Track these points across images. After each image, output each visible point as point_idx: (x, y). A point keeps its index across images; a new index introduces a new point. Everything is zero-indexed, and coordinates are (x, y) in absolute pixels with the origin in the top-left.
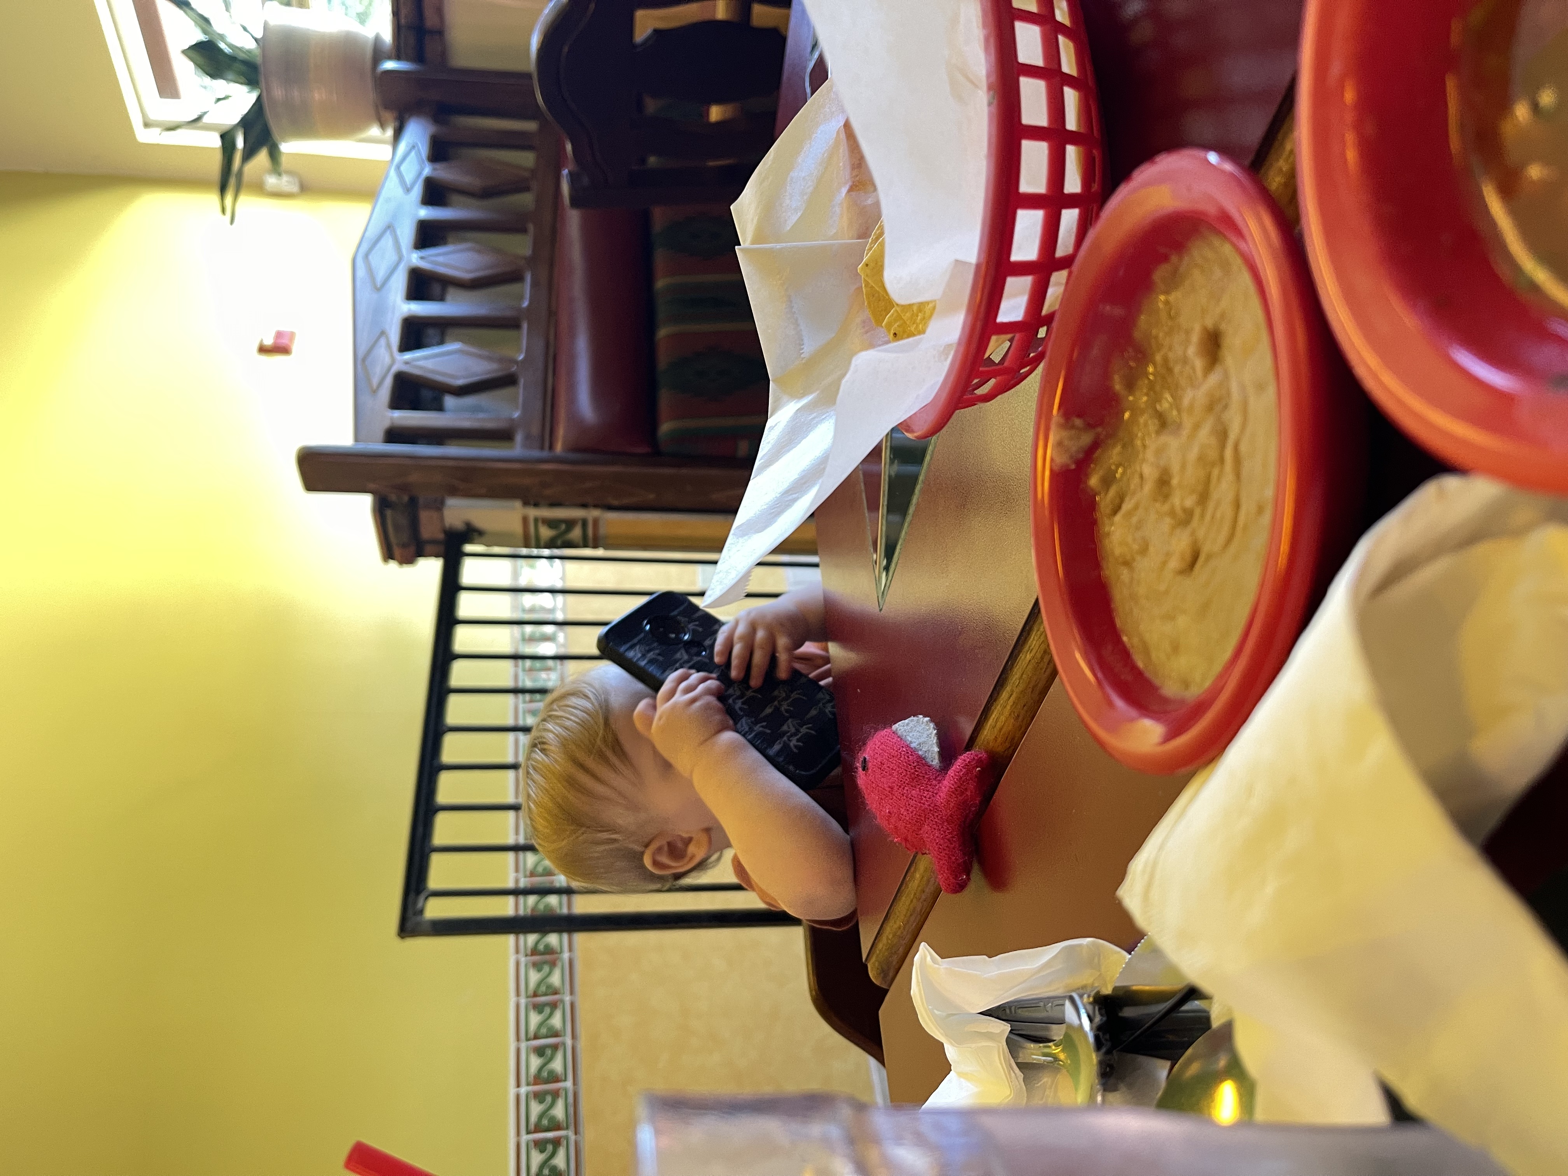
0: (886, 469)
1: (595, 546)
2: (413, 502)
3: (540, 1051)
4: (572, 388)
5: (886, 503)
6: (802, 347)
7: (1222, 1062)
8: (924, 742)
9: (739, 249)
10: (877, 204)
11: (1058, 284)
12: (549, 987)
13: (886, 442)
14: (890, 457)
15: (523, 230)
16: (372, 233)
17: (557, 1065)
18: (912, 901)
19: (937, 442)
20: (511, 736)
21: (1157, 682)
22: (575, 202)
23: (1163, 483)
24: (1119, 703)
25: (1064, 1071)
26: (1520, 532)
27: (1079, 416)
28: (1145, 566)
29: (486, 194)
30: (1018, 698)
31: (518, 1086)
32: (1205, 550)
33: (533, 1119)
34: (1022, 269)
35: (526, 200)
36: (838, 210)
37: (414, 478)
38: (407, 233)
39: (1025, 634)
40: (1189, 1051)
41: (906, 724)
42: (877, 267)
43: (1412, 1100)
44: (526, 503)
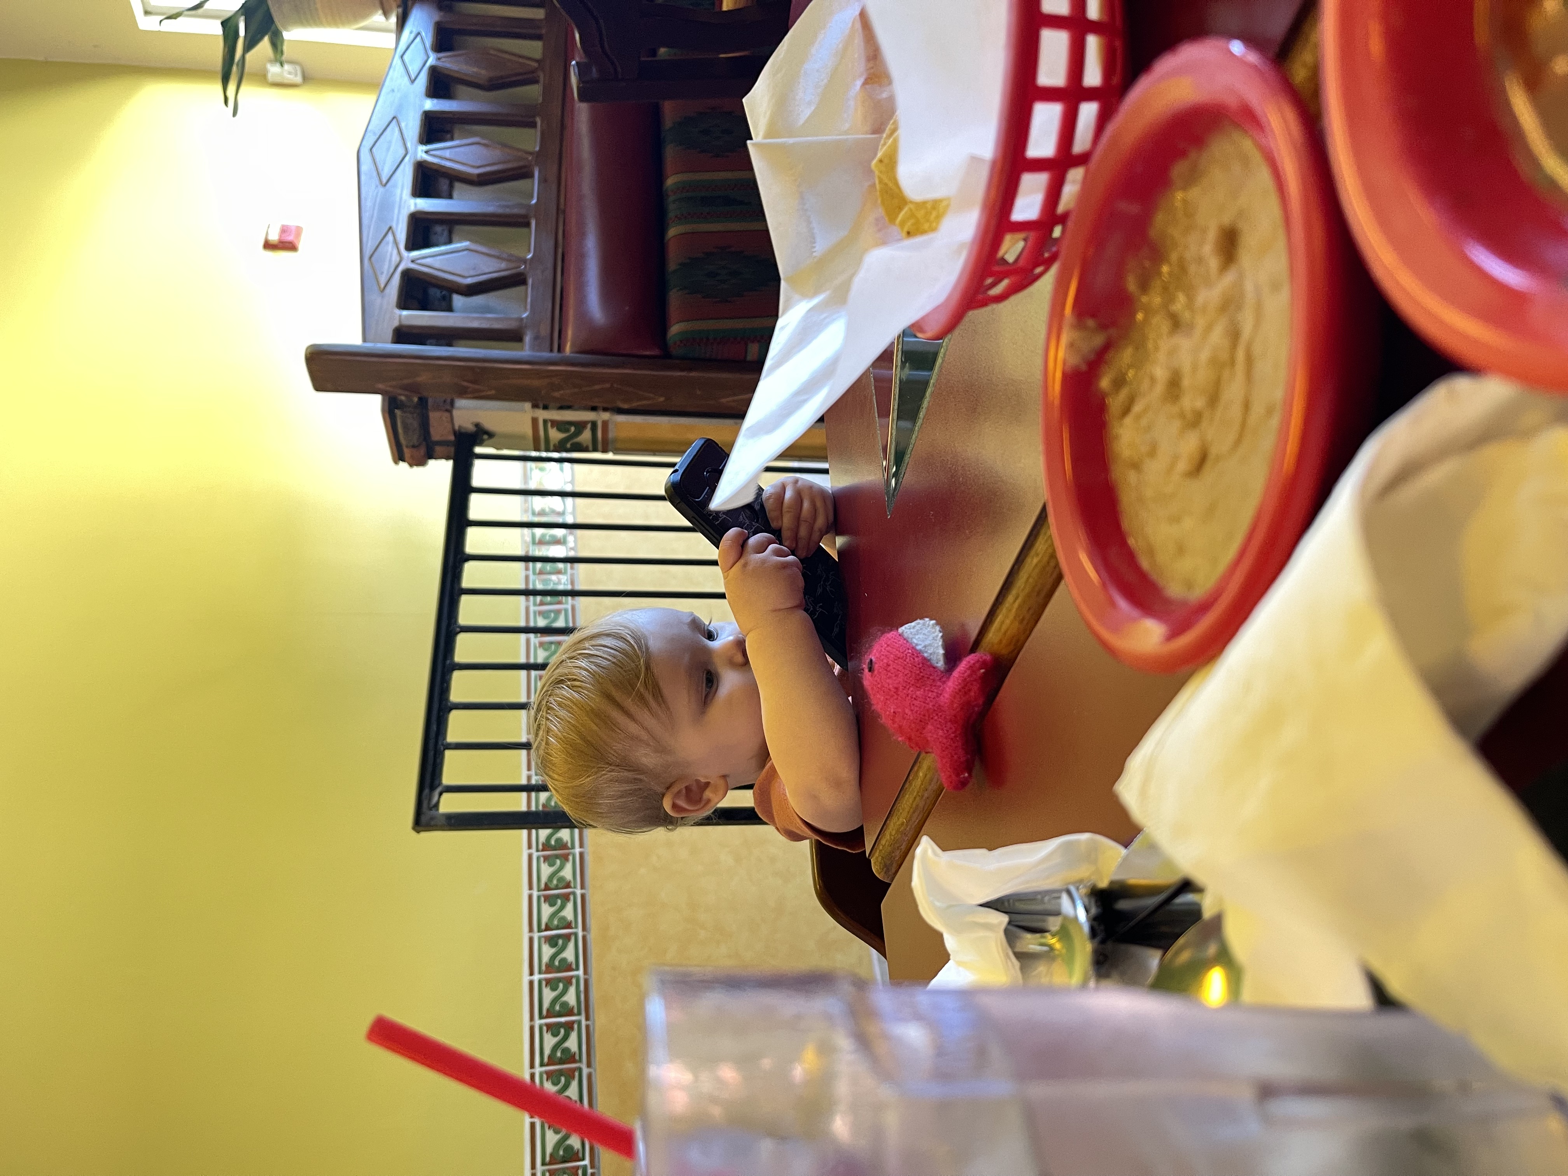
0: (897, 373)
1: (605, 451)
2: (423, 402)
3: (552, 941)
4: (581, 287)
5: (896, 407)
6: (814, 245)
7: (1212, 949)
8: (930, 645)
9: (751, 143)
10: (891, 99)
11: (1074, 182)
12: (561, 879)
13: (898, 345)
14: (902, 360)
15: (533, 125)
16: (378, 124)
17: (569, 954)
18: (915, 798)
19: (949, 344)
20: (523, 637)
21: (1161, 582)
22: (583, 97)
23: (1174, 385)
24: (1123, 604)
25: (1059, 961)
26: (1527, 434)
27: (1093, 316)
28: (1154, 469)
29: (493, 85)
30: (1024, 602)
31: (531, 974)
32: (1214, 451)
33: (546, 1005)
34: (1038, 165)
35: (533, 92)
36: (852, 103)
37: (423, 378)
38: (413, 126)
39: (1032, 538)
40: (1181, 941)
41: (912, 627)
42: (890, 163)
43: (1396, 986)
44: (535, 406)
